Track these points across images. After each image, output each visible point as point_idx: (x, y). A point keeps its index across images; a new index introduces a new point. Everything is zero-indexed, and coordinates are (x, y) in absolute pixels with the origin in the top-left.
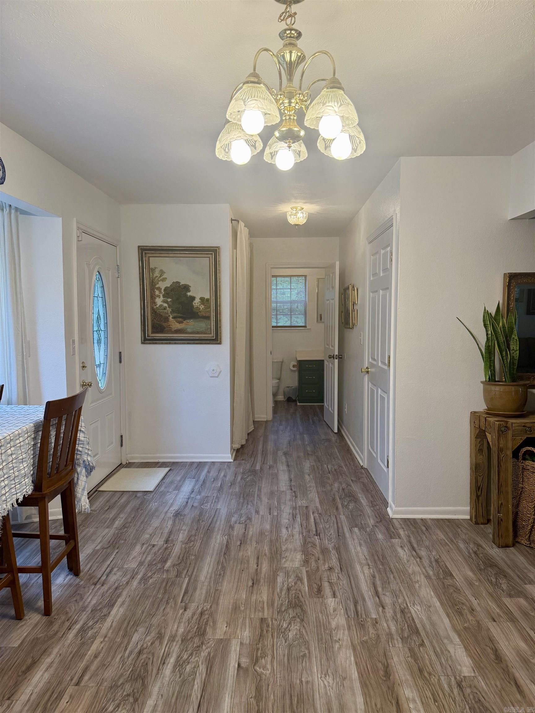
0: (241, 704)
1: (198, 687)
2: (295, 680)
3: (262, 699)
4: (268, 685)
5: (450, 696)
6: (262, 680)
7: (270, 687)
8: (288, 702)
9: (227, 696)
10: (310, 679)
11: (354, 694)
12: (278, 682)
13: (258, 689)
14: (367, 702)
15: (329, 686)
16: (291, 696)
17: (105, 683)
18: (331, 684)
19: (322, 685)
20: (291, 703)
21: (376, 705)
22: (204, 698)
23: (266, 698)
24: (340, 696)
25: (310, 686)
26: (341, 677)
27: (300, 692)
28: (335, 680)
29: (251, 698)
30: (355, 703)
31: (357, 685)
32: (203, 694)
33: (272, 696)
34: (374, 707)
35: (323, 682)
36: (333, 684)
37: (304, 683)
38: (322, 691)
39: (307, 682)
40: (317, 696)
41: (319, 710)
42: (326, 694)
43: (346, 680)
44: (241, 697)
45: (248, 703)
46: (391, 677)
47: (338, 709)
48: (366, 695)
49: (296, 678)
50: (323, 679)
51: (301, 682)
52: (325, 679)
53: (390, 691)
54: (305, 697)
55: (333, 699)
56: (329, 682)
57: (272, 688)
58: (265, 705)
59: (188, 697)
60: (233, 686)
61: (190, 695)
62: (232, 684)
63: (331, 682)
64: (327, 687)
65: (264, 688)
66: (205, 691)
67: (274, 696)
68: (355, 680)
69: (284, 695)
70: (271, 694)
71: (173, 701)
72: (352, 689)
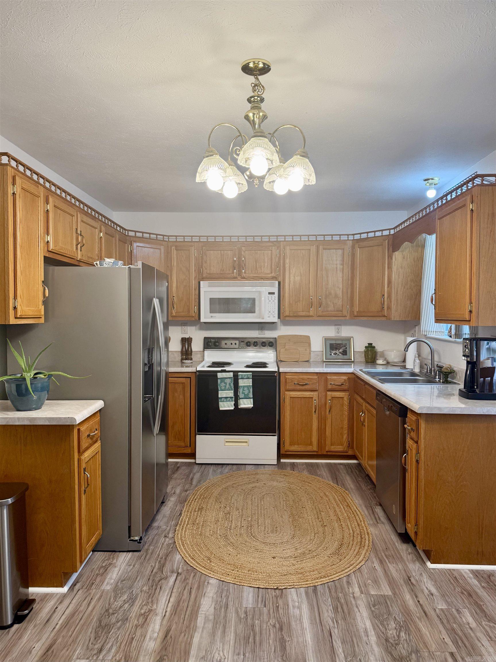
0: (297, 636)
1: (339, 650)
2: (250, 656)
3: (280, 639)
4: (275, 651)
5: (117, 642)
6: (281, 656)
7: (273, 650)
8: (257, 638)
9: (310, 643)
10: (236, 657)
11: (200, 643)
12: (266, 654)
13: (283, 648)
14: (191, 638)
15: (219, 651)
16: (254, 642)
17: (427, 655)
18: (217, 652)
19: (225, 652)
20: (254, 637)
21: (185, 635)
22: (329, 641)
23: (276, 641)
24: (212, 642)
25: (237, 651)
26: (206, 659)
27: (246, 646)
28: (212, 656)
29: (289, 641)
30: (201, 637)
31: (193, 652)
32: (331, 644)
33: (271, 643)
34: (187, 635)
35: (224, 654)
36: (215, 653)
37: (242, 653)
38: (226, 647)
39: (239, 654)
40: (232, 642)
41: (232, 632)
42: (223, 644)
43: (202, 656)
44: (298, 642)
45: (291, 637)
46: (159, 658)
47: (216, 633)
48: (189, 644)
49: (248, 658)
50: (223, 657)
51: (244, 655)
52: (221, 657)
53: (166, 646)
54: (242, 642)
55: (218, 640)
56: (219, 654)
57: (271, 649)
58: (276, 636)
59: (343, 642)
60: (307, 650)
61: (342, 643)
62: (309, 652)
63: (217, 655)
64: (221, 650)
65: (279, 650)
66: (331, 647)
67: (269, 643)
68: (193, 656)
69: (260, 644)
70: (272, 644)
71: (354, 639)
72: (199, 649)
